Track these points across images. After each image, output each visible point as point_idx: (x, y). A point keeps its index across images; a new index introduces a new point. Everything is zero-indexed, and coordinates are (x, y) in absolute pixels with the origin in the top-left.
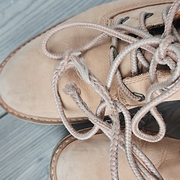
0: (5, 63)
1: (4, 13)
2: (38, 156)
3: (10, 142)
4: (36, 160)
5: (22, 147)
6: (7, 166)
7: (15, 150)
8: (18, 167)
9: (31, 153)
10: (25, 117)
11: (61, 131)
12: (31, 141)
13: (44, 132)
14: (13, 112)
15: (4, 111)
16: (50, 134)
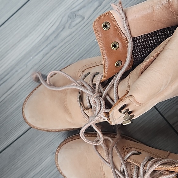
0: (27, 99)
1: (27, 65)
2: (52, 151)
3: (35, 143)
4: (51, 153)
5: (42, 146)
6: (35, 157)
7: (39, 148)
8: (41, 158)
9: (48, 149)
10: (40, 129)
11: (64, 136)
12: (48, 142)
13: (55, 137)
14: (33, 127)
15: (29, 127)
16: (58, 138)
